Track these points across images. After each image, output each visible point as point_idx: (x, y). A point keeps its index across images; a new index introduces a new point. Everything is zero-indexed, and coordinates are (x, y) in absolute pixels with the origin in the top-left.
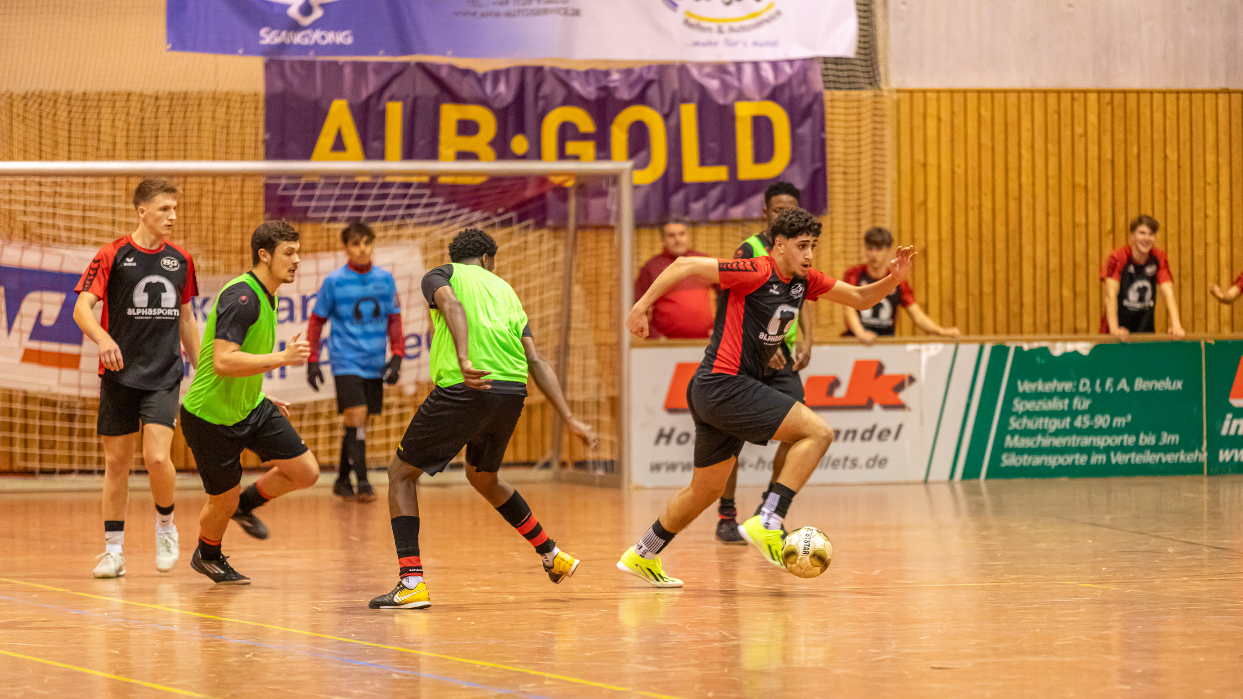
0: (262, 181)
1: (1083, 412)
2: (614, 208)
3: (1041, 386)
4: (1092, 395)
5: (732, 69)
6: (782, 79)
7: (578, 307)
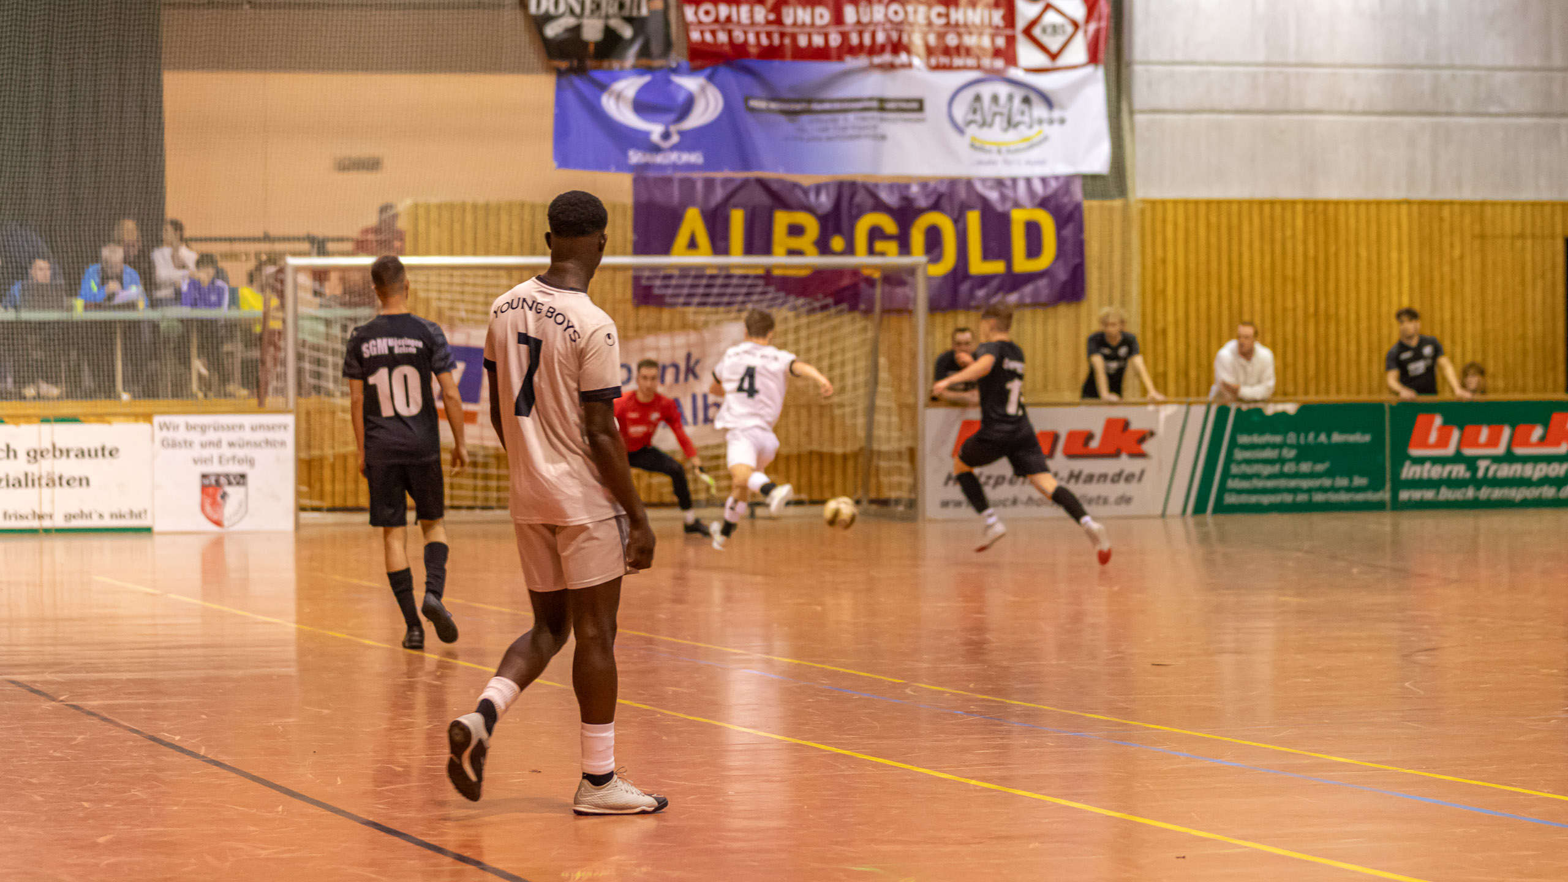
0: (630, 273)
1: (1290, 460)
2: (912, 295)
3: (1256, 439)
4: (1297, 446)
5: (1009, 183)
6: (1050, 191)
7: (883, 375)
